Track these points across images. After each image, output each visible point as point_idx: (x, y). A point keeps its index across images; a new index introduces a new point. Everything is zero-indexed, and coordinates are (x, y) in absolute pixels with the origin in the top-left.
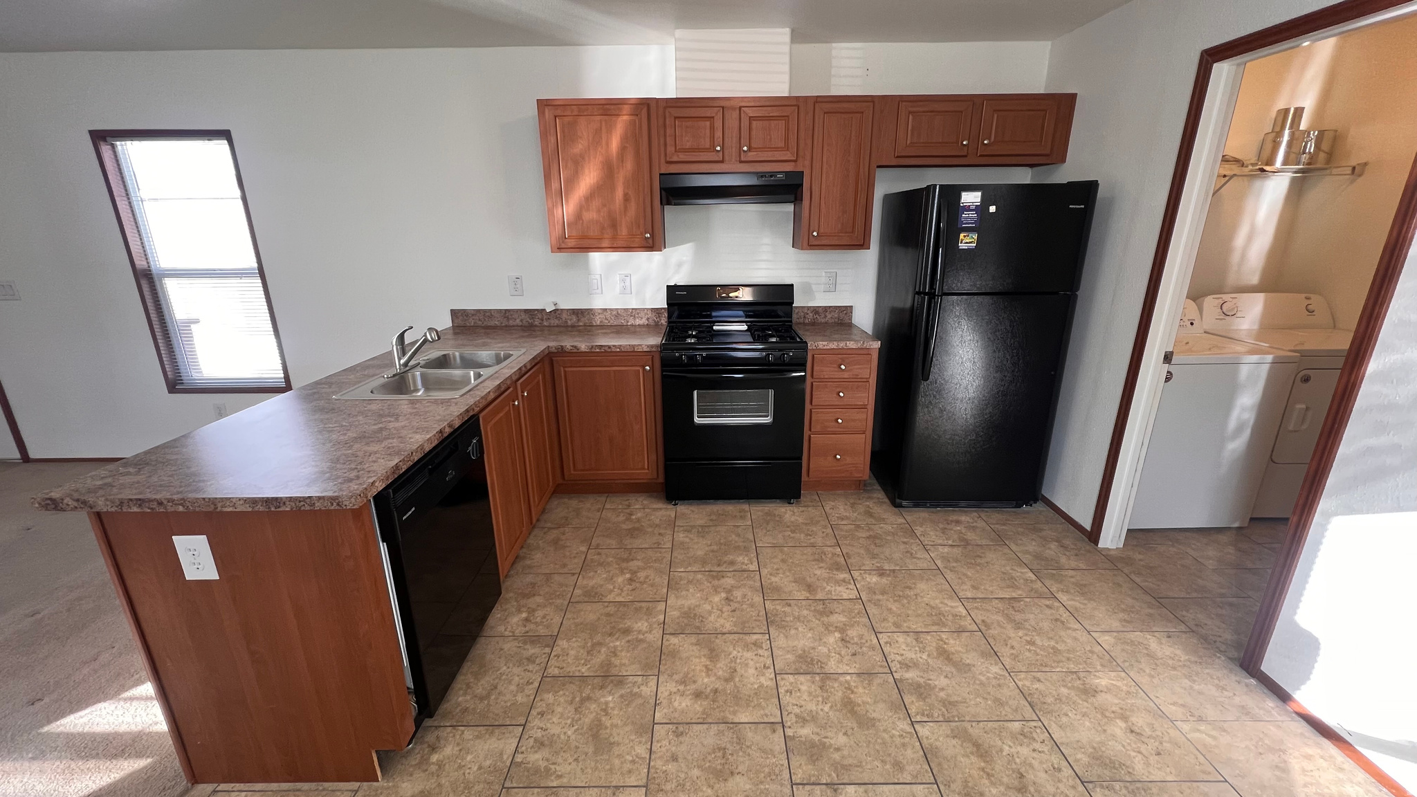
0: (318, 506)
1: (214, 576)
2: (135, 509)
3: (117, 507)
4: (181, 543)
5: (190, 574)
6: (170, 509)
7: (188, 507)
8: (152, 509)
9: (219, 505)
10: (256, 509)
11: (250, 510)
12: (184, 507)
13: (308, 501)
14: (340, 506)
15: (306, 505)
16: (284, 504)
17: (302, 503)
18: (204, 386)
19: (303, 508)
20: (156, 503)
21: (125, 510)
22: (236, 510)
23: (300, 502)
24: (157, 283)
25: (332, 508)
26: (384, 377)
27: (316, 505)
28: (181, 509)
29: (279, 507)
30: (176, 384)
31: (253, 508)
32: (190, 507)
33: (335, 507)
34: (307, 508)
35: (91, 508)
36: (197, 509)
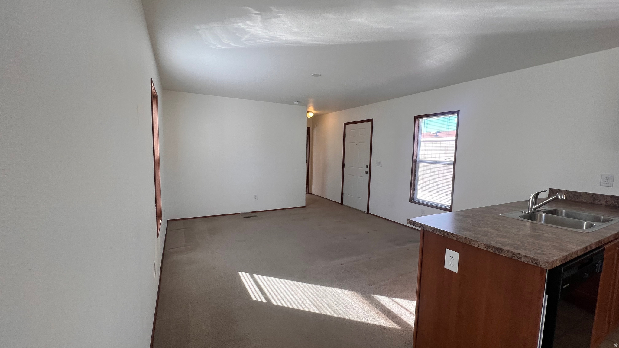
0: (523, 260)
1: (456, 271)
2: (438, 233)
3: (432, 230)
4: (449, 253)
5: (447, 266)
6: (451, 238)
7: (458, 239)
8: (444, 235)
9: (472, 243)
10: (488, 250)
11: (485, 249)
12: (457, 238)
13: (518, 255)
14: (537, 265)
15: (516, 257)
16: (504, 252)
17: (514, 255)
18: (420, 202)
19: (513, 258)
20: (446, 233)
21: (434, 232)
22: (479, 247)
23: (513, 254)
24: (417, 164)
25: (532, 264)
26: (523, 212)
27: (522, 259)
28: (455, 239)
29: (501, 253)
30: (412, 199)
31: (487, 249)
32: (459, 239)
33: (534, 263)
34: (516, 258)
35: (424, 228)
36: (462, 241)
